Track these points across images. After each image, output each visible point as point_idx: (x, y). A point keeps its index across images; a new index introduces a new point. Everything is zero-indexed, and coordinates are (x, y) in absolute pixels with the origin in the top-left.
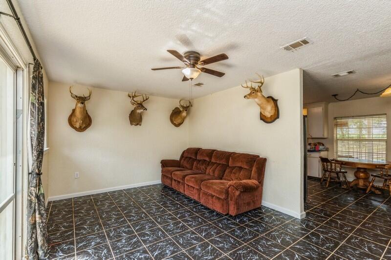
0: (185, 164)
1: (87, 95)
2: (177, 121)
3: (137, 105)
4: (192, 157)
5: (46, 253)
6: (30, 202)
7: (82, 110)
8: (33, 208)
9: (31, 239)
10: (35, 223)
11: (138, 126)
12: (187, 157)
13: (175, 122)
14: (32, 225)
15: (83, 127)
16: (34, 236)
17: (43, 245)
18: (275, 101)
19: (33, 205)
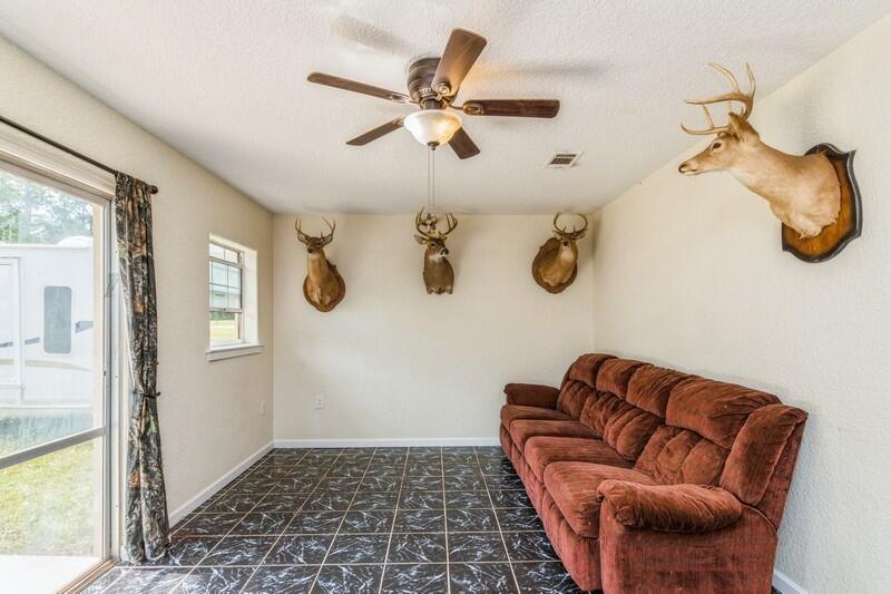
0: (568, 401)
1: (326, 233)
2: (553, 276)
3: (430, 243)
4: (585, 380)
5: (155, 550)
6: (131, 444)
7: (317, 264)
8: (135, 459)
9: (131, 517)
10: (137, 488)
11: (446, 294)
12: (576, 381)
13: (546, 280)
14: (132, 489)
15: (327, 302)
16: (136, 511)
17: (152, 532)
18: (838, 161)
19: (135, 453)
